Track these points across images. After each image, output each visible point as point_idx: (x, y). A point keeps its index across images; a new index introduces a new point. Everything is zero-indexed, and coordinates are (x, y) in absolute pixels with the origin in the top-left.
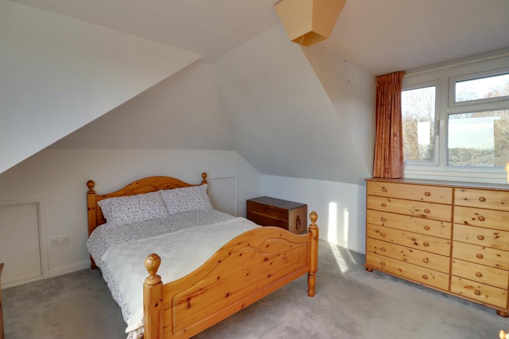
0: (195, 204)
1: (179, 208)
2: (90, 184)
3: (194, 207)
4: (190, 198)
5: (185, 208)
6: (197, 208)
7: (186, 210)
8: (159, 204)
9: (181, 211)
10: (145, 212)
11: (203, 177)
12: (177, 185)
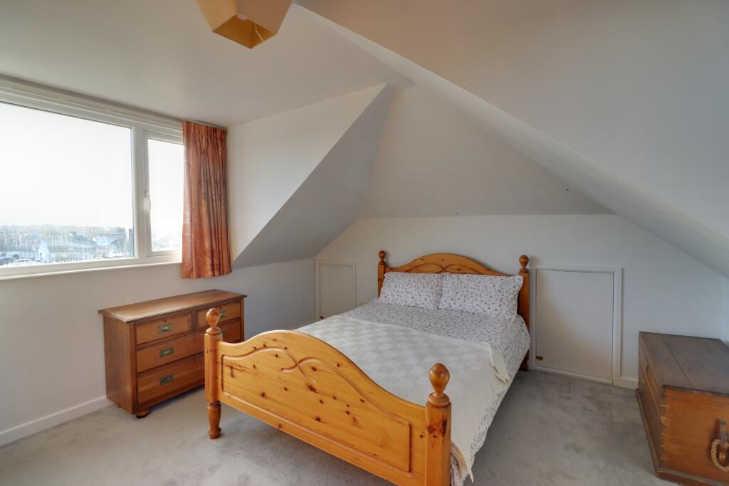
0: (477, 303)
1: (452, 302)
2: (383, 254)
3: (476, 308)
4: (476, 291)
5: (461, 306)
6: (480, 310)
7: (461, 308)
8: (429, 290)
9: (454, 307)
10: (410, 295)
11: (521, 263)
12: (473, 270)
